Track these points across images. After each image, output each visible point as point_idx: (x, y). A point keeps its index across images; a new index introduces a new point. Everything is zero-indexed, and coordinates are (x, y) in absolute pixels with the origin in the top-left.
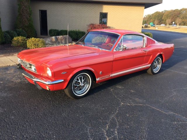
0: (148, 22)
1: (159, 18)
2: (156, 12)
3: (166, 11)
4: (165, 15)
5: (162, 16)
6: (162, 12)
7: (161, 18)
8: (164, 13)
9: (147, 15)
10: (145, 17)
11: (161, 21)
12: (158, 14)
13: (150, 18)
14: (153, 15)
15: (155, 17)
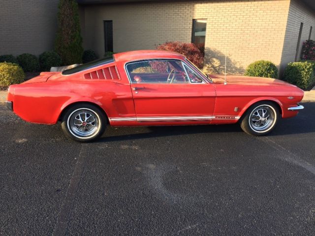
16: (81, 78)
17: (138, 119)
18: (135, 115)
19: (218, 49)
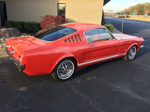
0: (131, 12)
1: (141, 9)
2: (139, 4)
3: (147, 3)
4: (146, 7)
5: (143, 8)
6: (144, 4)
7: (142, 10)
8: (145, 5)
9: (130, 7)
10: (129, 8)
11: (142, 12)
12: (139, 6)
13: (133, 9)
14: (135, 6)
15: (137, 9)
16: (62, 43)
17: (91, 62)
18: (90, 60)
19: (72, 19)
